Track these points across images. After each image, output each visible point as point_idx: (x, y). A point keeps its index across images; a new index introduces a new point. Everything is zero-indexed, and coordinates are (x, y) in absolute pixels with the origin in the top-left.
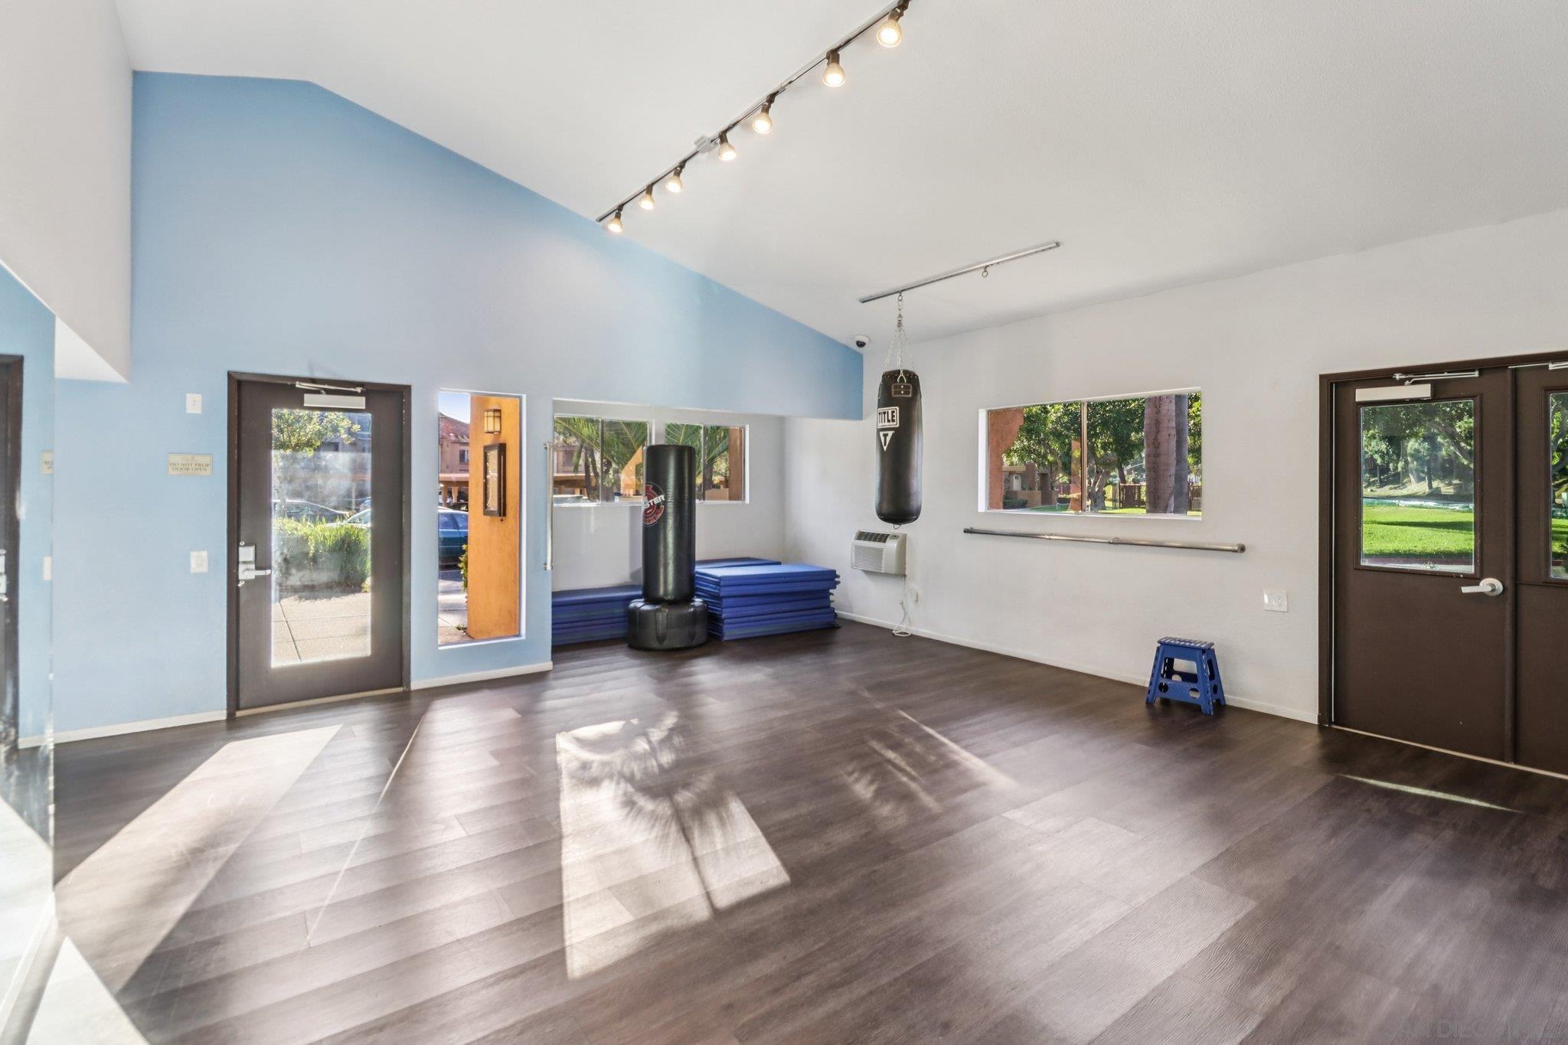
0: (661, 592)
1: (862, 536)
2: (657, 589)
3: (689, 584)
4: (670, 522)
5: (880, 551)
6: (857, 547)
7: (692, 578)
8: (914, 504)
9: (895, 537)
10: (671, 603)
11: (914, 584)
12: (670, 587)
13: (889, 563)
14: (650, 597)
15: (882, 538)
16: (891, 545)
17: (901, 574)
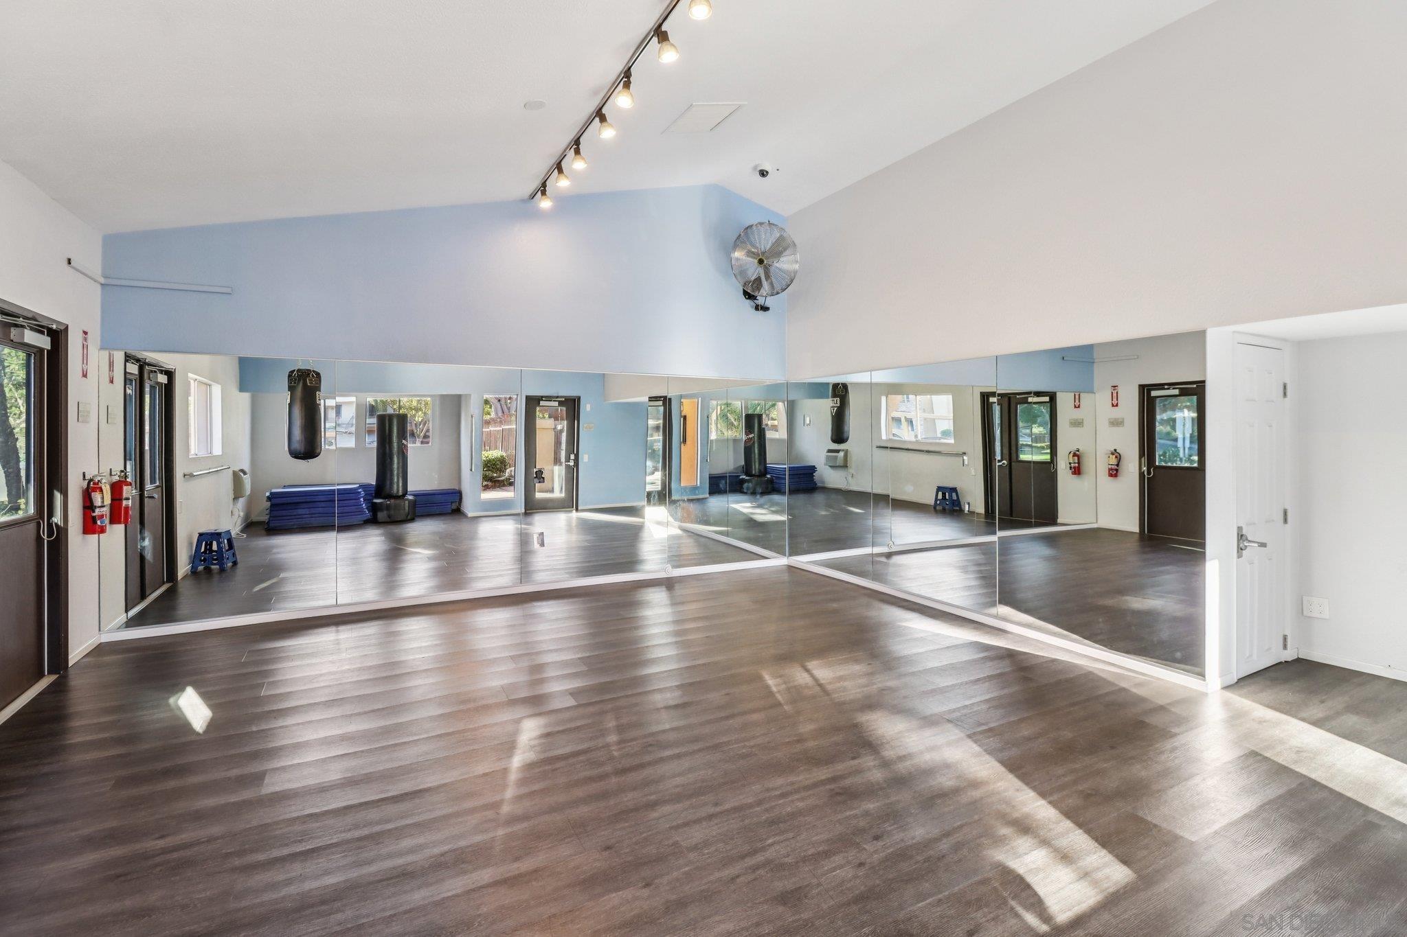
0: (754, 472)
1: (830, 451)
2: (752, 472)
3: (765, 471)
4: (756, 445)
5: (836, 457)
6: (827, 456)
7: (766, 468)
8: (845, 436)
9: (843, 450)
10: (759, 476)
11: (851, 471)
12: (757, 470)
13: (840, 462)
14: (748, 473)
15: (838, 451)
16: (841, 454)
17: (845, 466)
